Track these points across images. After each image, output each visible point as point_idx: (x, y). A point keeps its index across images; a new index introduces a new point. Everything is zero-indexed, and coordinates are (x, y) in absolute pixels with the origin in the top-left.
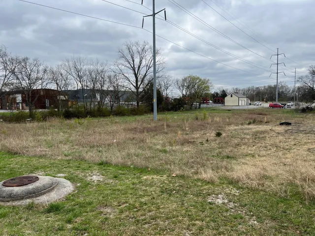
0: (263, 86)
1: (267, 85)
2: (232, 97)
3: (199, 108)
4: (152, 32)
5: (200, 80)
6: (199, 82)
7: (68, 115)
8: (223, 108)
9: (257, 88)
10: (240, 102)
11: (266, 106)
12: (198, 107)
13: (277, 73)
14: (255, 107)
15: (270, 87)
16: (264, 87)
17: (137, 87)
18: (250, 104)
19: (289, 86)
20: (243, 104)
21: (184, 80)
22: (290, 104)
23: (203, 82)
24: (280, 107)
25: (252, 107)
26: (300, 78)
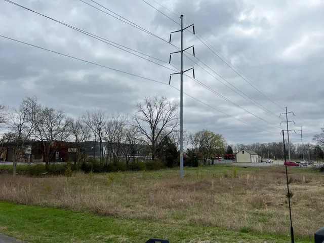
0: (267, 143)
1: (271, 142)
2: (243, 153)
3: (213, 163)
4: (180, 89)
5: (213, 135)
6: (212, 137)
7: (86, 169)
8: (236, 164)
9: (262, 145)
10: (252, 159)
11: (281, 164)
12: (211, 163)
13: (288, 131)
14: (268, 164)
15: (274, 144)
16: (269, 144)
17: (153, 142)
18: (262, 161)
19: (294, 144)
20: (255, 161)
21: (198, 135)
22: (304, 162)
23: (217, 137)
24: (296, 165)
25: (264, 164)
26: (315, 136)
